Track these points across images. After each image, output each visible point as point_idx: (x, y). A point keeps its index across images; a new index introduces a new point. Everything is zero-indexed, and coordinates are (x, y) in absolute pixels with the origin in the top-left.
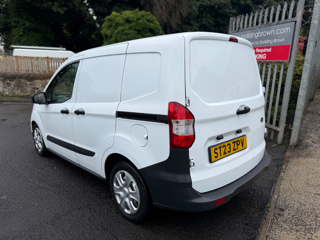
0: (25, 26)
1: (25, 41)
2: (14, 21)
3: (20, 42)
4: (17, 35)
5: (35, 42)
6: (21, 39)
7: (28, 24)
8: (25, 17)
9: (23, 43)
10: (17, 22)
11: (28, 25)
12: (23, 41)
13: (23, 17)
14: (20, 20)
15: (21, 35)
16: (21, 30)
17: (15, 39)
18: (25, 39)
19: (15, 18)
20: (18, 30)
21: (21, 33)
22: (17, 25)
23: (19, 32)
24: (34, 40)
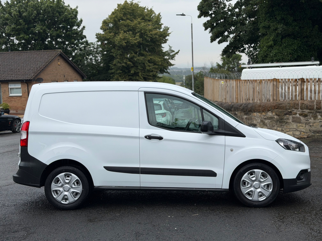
0: (277, 32)
1: (275, 55)
2: (264, 27)
3: (269, 56)
4: (265, 47)
5: (290, 54)
6: (270, 52)
7: (280, 27)
8: (279, 18)
9: (272, 57)
10: (267, 27)
11: (281, 29)
12: (272, 55)
13: (276, 18)
14: (272, 24)
15: (271, 47)
16: (271, 38)
17: (262, 53)
18: (275, 51)
19: (265, 23)
20: (268, 39)
21: (271, 43)
22: (266, 32)
23: (268, 42)
24: (289, 51)
